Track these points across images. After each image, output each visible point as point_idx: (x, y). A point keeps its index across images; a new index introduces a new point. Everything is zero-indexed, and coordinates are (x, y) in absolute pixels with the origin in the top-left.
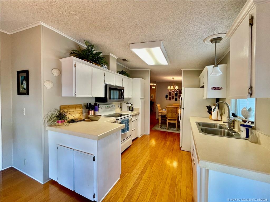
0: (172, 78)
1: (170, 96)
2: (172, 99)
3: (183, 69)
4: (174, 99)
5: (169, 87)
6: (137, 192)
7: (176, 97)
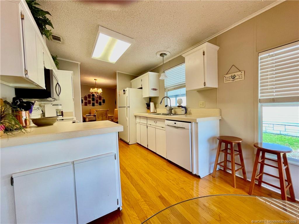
0: (95, 79)
1: (86, 101)
2: (88, 105)
3: (117, 72)
4: (91, 104)
5: (91, 89)
6: (137, 180)
7: (94, 102)
